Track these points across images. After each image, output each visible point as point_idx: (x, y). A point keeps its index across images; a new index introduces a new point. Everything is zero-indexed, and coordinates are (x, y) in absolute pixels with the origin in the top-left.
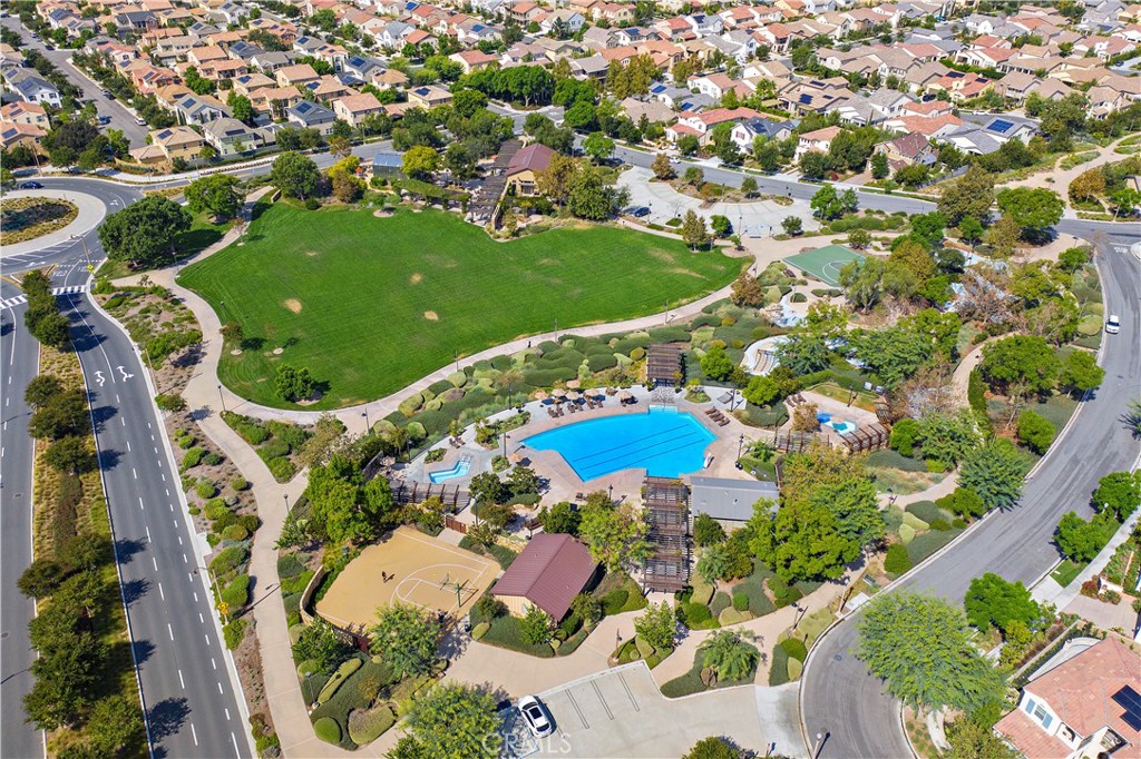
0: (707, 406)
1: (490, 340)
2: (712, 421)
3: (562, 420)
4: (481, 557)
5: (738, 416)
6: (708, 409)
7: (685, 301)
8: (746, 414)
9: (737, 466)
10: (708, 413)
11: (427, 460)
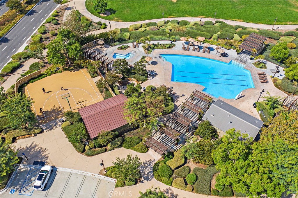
0: (262, 71)
1: (188, 14)
2: (258, 79)
3: (187, 52)
4: (100, 94)
5: (275, 81)
6: (260, 72)
7: (290, 23)
8: (279, 82)
9: (254, 105)
10: (259, 74)
11: (119, 48)
